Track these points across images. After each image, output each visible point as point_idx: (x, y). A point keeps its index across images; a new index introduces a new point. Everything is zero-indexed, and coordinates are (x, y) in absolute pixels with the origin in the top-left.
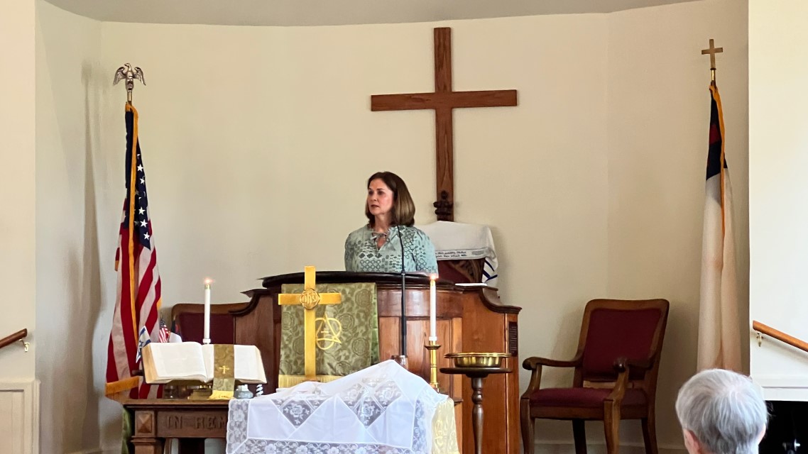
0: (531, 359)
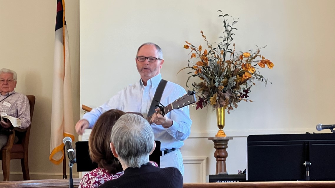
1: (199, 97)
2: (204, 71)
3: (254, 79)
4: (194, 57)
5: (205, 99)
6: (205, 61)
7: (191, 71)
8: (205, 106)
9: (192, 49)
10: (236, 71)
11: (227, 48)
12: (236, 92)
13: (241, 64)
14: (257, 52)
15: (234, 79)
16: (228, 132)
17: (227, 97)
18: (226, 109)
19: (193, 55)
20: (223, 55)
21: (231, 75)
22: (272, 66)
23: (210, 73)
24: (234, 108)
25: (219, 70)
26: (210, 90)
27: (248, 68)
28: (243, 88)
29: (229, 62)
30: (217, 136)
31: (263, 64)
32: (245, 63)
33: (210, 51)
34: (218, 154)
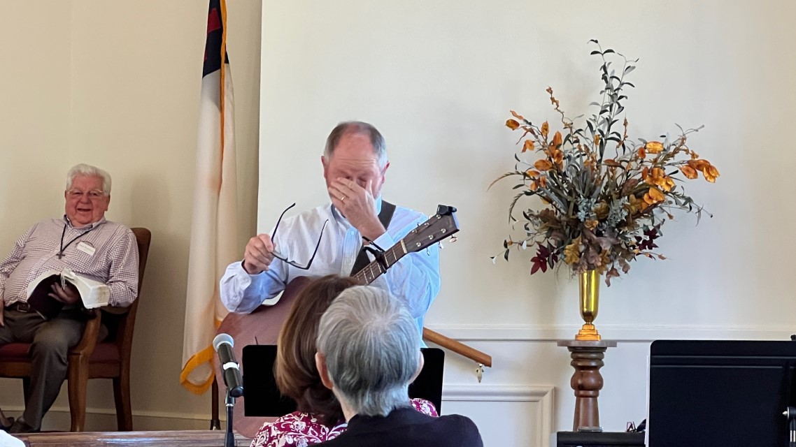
1: (539, 243)
2: (552, 182)
3: (671, 205)
4: (530, 149)
5: (553, 248)
6: (556, 160)
7: (522, 183)
8: (552, 267)
9: (526, 129)
10: (629, 185)
11: (609, 130)
12: (626, 236)
13: (639, 169)
14: (680, 141)
15: (623, 204)
16: (605, 328)
17: (606, 246)
18: (602, 274)
19: (528, 145)
20: (598, 146)
21: (616, 194)
22: (713, 175)
23: (567, 188)
24: (621, 272)
25: (589, 180)
26: (565, 227)
27: (657, 180)
28: (644, 225)
29: (612, 164)
30: (579, 338)
31: (693, 171)
32: (650, 166)
33: (569, 136)
34: (580, 382)
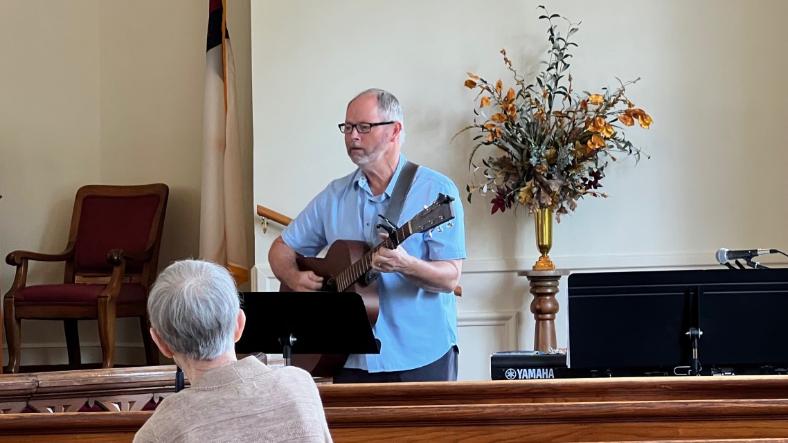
0: (16, 253)
1: (498, 187)
2: (507, 133)
4: (487, 105)
5: (509, 190)
6: (510, 113)
7: (481, 134)
9: (482, 87)
10: (575, 133)
11: (556, 85)
12: (574, 177)
13: (584, 118)
14: (618, 93)
15: (569, 150)
16: (558, 259)
17: (555, 186)
19: (485, 101)
20: (547, 100)
21: (562, 141)
22: (647, 122)
23: (521, 137)
25: (539, 130)
26: (520, 172)
27: (599, 128)
28: (589, 167)
29: (559, 115)
30: (537, 269)
31: (630, 119)
33: (521, 91)
34: (538, 307)
